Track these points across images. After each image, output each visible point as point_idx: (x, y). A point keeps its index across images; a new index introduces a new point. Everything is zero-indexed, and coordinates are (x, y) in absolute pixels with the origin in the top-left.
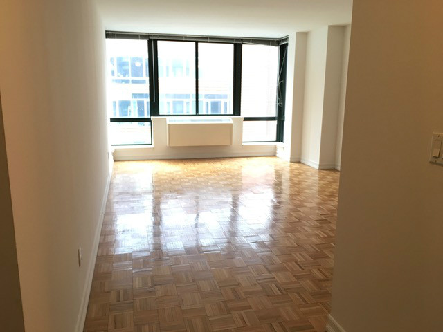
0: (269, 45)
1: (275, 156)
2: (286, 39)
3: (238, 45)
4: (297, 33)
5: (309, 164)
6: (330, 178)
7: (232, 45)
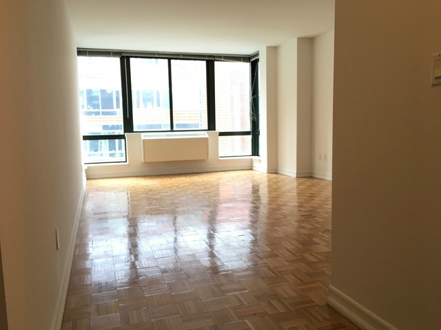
0: (240, 61)
1: (251, 169)
2: (257, 54)
3: (210, 61)
4: (268, 48)
5: (286, 174)
6: (308, 183)
7: (205, 62)
